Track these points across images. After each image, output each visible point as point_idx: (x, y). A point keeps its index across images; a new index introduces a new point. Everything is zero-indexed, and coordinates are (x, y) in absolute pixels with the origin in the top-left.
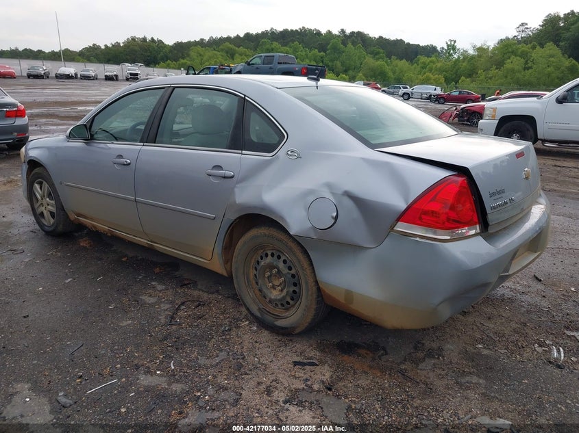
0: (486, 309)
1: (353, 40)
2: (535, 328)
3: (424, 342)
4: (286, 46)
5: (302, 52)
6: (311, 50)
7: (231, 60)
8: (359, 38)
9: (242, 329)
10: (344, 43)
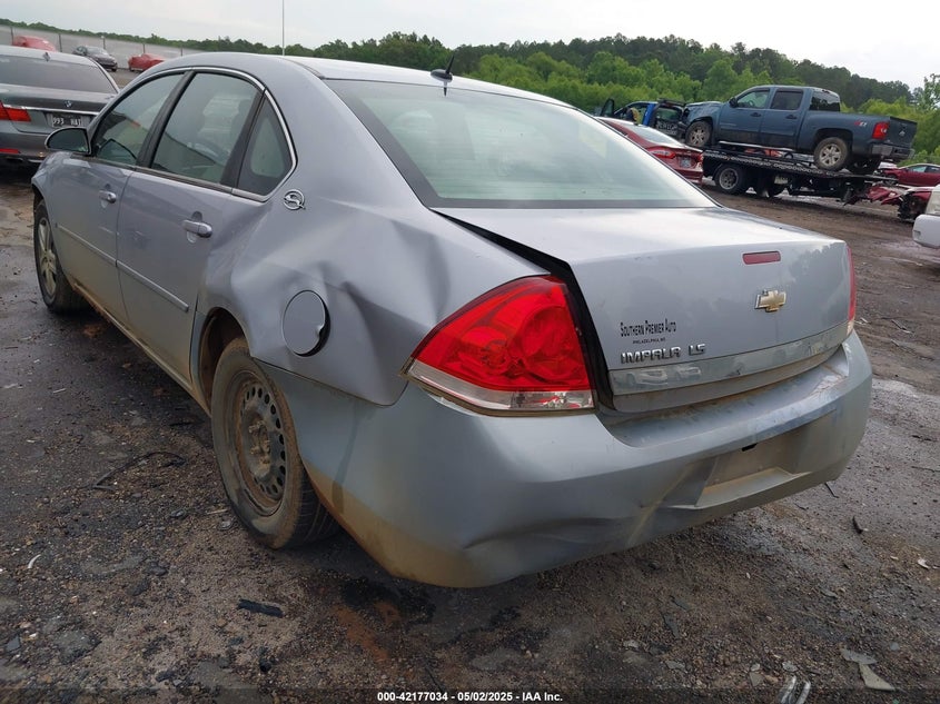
0: (700, 569)
1: (756, 62)
2: (782, 628)
3: (519, 611)
4: (637, 65)
5: (662, 76)
6: (678, 74)
7: (543, 81)
8: (768, 62)
9: (205, 521)
10: (738, 68)
